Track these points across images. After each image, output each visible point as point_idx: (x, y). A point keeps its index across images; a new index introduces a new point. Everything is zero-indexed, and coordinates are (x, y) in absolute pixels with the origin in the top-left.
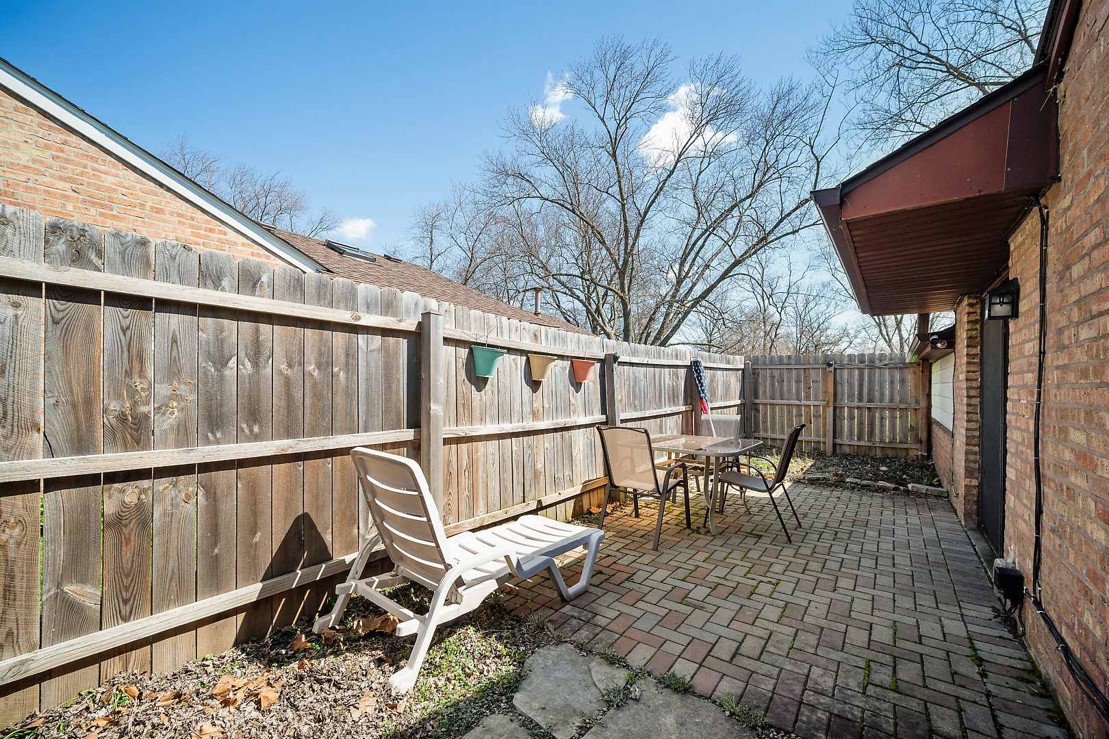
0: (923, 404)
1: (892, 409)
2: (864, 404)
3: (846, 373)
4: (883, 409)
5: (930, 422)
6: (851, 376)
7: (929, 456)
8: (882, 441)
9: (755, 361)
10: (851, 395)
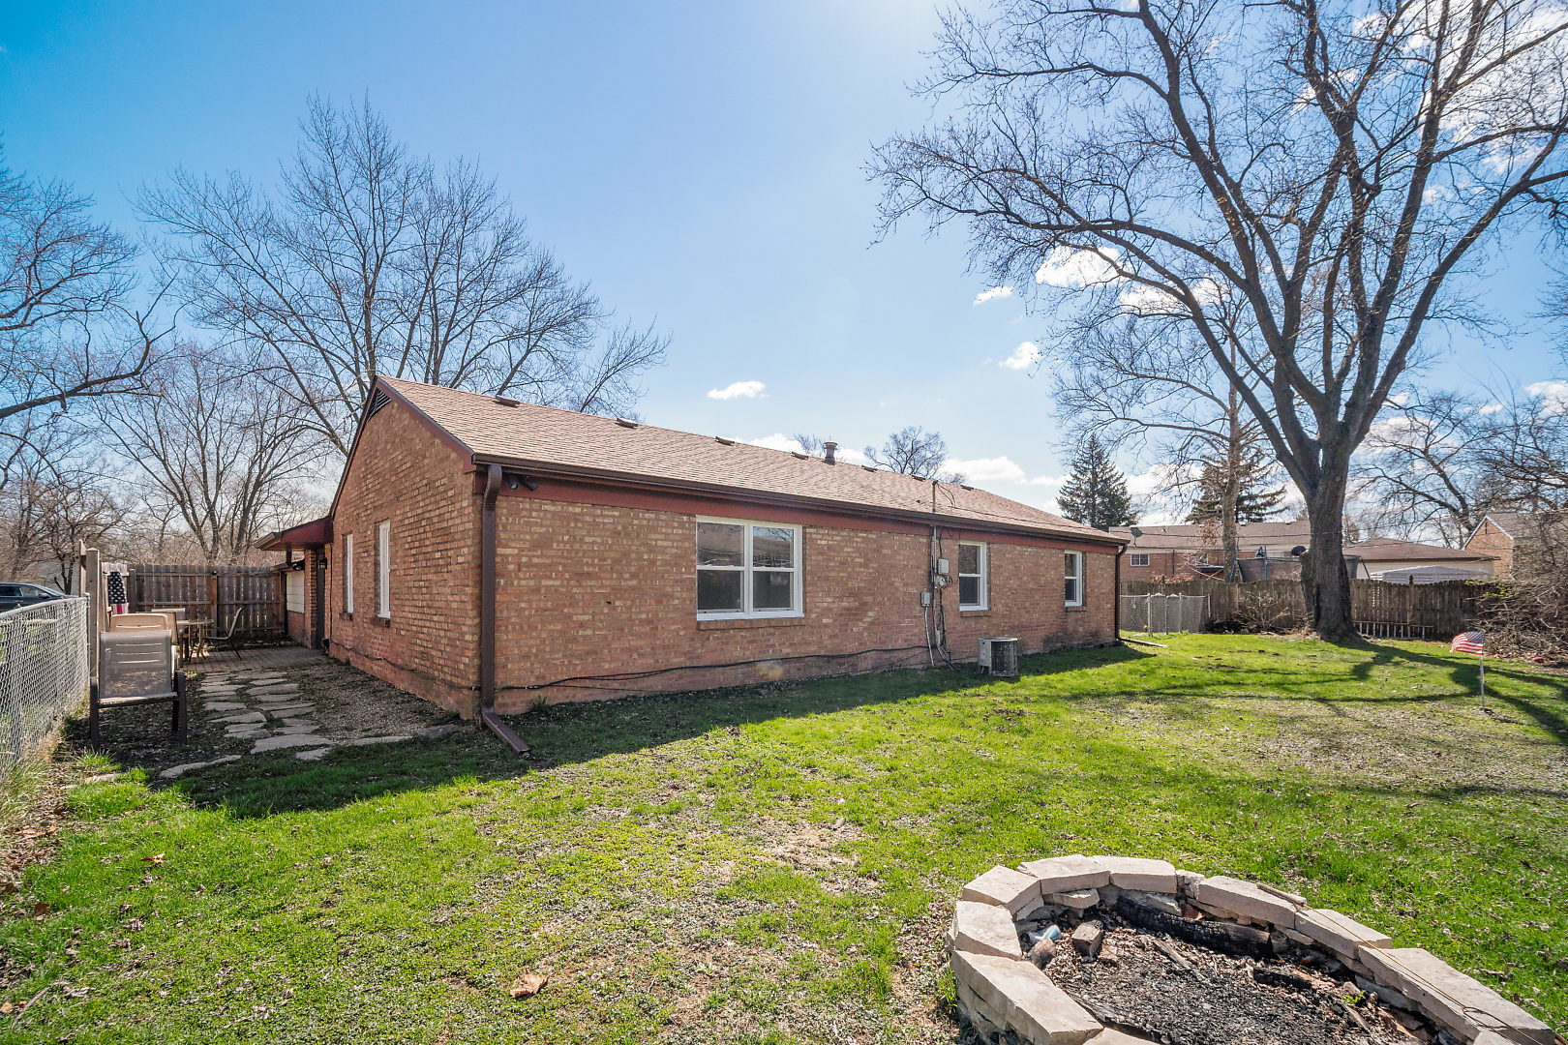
0: (282, 600)
1: (262, 604)
2: (241, 601)
3: (226, 580)
4: (255, 604)
5: (286, 612)
6: (231, 582)
7: (287, 632)
8: (254, 626)
9: (139, 568)
10: (231, 596)
